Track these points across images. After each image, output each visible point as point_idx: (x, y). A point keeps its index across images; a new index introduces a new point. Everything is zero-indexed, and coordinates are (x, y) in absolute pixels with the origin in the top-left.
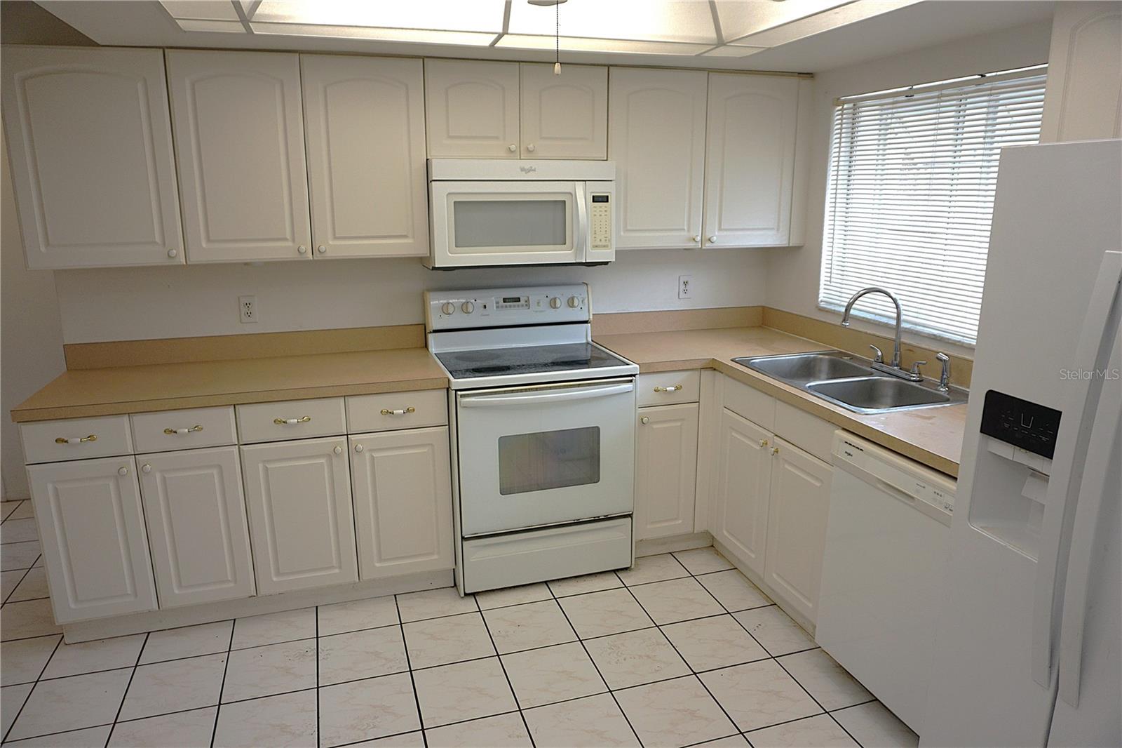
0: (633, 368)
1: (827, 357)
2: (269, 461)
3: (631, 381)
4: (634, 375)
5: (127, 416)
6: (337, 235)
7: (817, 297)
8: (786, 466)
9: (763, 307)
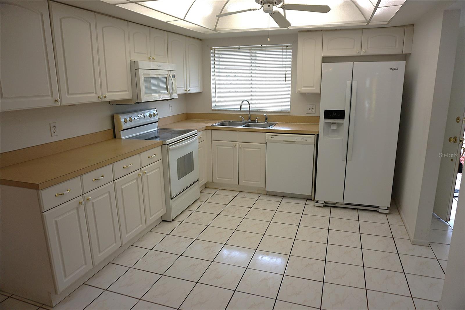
0: (196, 131)
1: (228, 122)
2: (122, 186)
3: (196, 135)
4: (196, 134)
5: (79, 176)
6: (109, 91)
7: (211, 107)
8: (245, 149)
9: (187, 113)
